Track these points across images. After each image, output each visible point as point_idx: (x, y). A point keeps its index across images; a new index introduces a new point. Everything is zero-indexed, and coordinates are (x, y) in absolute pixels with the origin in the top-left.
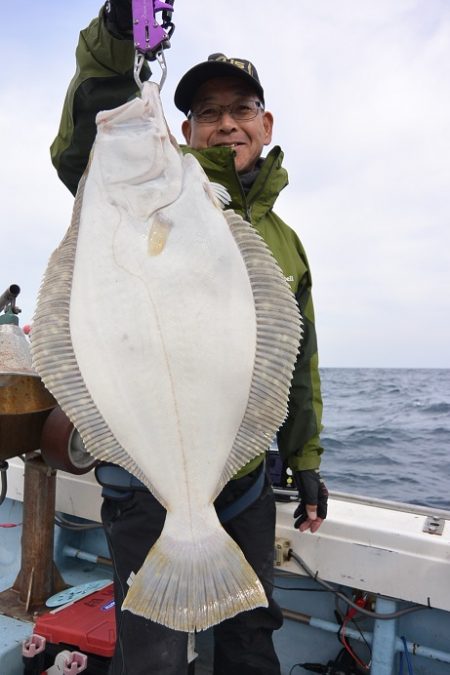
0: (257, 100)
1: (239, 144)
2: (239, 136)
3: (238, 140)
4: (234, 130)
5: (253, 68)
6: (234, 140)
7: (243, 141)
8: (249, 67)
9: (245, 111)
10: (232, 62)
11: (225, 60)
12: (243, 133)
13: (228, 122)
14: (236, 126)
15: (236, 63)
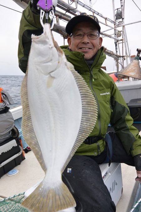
0: (98, 32)
1: (89, 48)
2: (90, 45)
3: (89, 47)
4: (88, 43)
5: (97, 19)
6: (88, 47)
7: (91, 48)
8: (96, 19)
9: (92, 36)
10: (89, 16)
11: (86, 15)
12: (92, 45)
13: (86, 40)
14: (89, 42)
15: (91, 17)
